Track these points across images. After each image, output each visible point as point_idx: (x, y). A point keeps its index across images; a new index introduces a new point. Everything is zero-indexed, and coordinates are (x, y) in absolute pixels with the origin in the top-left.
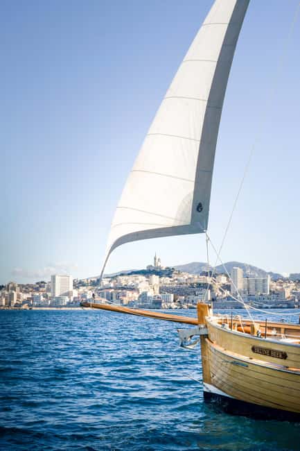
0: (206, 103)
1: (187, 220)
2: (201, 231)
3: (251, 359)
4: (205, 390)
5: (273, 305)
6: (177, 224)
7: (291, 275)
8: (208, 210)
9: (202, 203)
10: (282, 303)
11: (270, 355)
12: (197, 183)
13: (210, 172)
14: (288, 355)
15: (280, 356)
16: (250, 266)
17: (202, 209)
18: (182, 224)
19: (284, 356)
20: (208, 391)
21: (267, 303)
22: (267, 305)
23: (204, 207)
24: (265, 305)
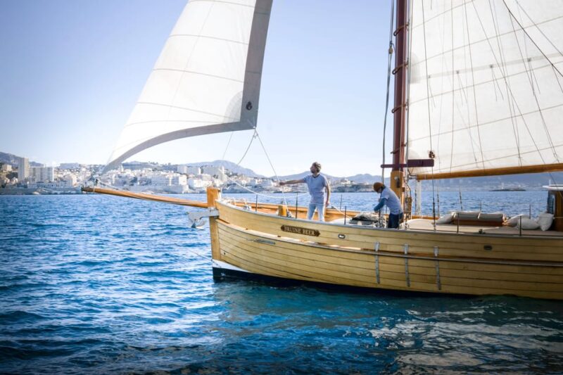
0: (253, 9)
1: (236, 117)
2: (251, 128)
3: (279, 237)
4: (215, 266)
5: (63, 192)
6: (226, 121)
7: (61, 164)
8: (257, 108)
9: (252, 103)
10: (69, 189)
11: (302, 232)
12: (246, 83)
13: (259, 73)
14: (320, 232)
15: (313, 233)
16: (14, 156)
17: (251, 107)
18: (232, 121)
19: (317, 234)
20: (217, 267)
21: (55, 189)
22: (56, 192)
23: (253, 105)
24: (54, 192)
